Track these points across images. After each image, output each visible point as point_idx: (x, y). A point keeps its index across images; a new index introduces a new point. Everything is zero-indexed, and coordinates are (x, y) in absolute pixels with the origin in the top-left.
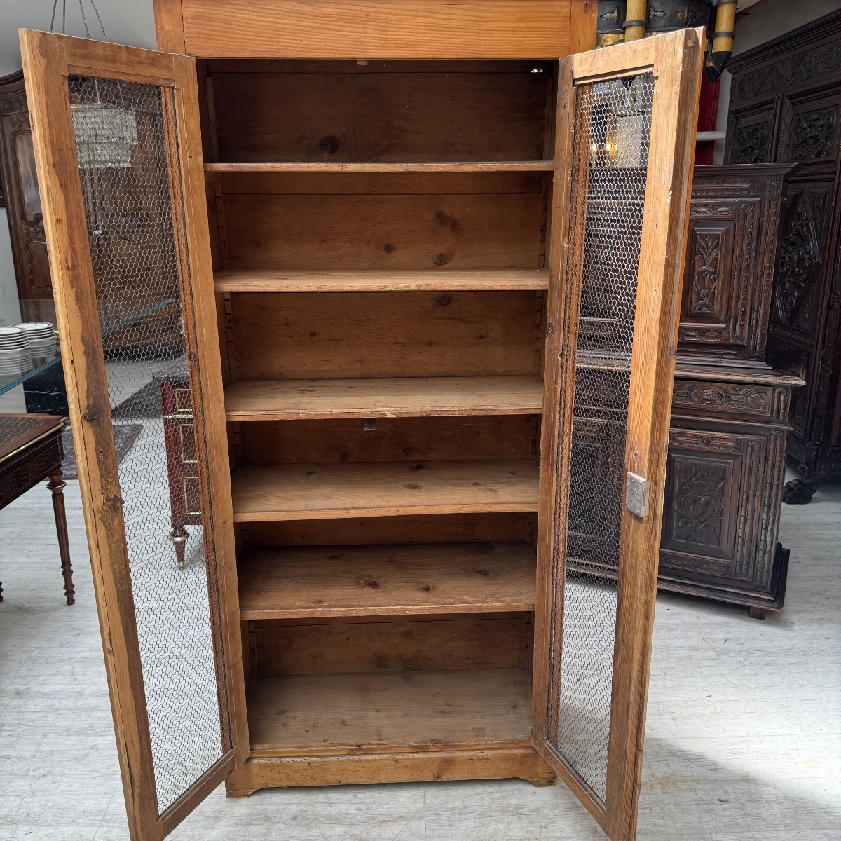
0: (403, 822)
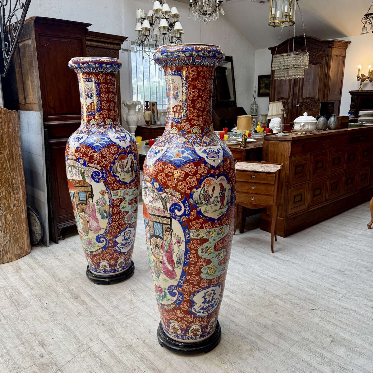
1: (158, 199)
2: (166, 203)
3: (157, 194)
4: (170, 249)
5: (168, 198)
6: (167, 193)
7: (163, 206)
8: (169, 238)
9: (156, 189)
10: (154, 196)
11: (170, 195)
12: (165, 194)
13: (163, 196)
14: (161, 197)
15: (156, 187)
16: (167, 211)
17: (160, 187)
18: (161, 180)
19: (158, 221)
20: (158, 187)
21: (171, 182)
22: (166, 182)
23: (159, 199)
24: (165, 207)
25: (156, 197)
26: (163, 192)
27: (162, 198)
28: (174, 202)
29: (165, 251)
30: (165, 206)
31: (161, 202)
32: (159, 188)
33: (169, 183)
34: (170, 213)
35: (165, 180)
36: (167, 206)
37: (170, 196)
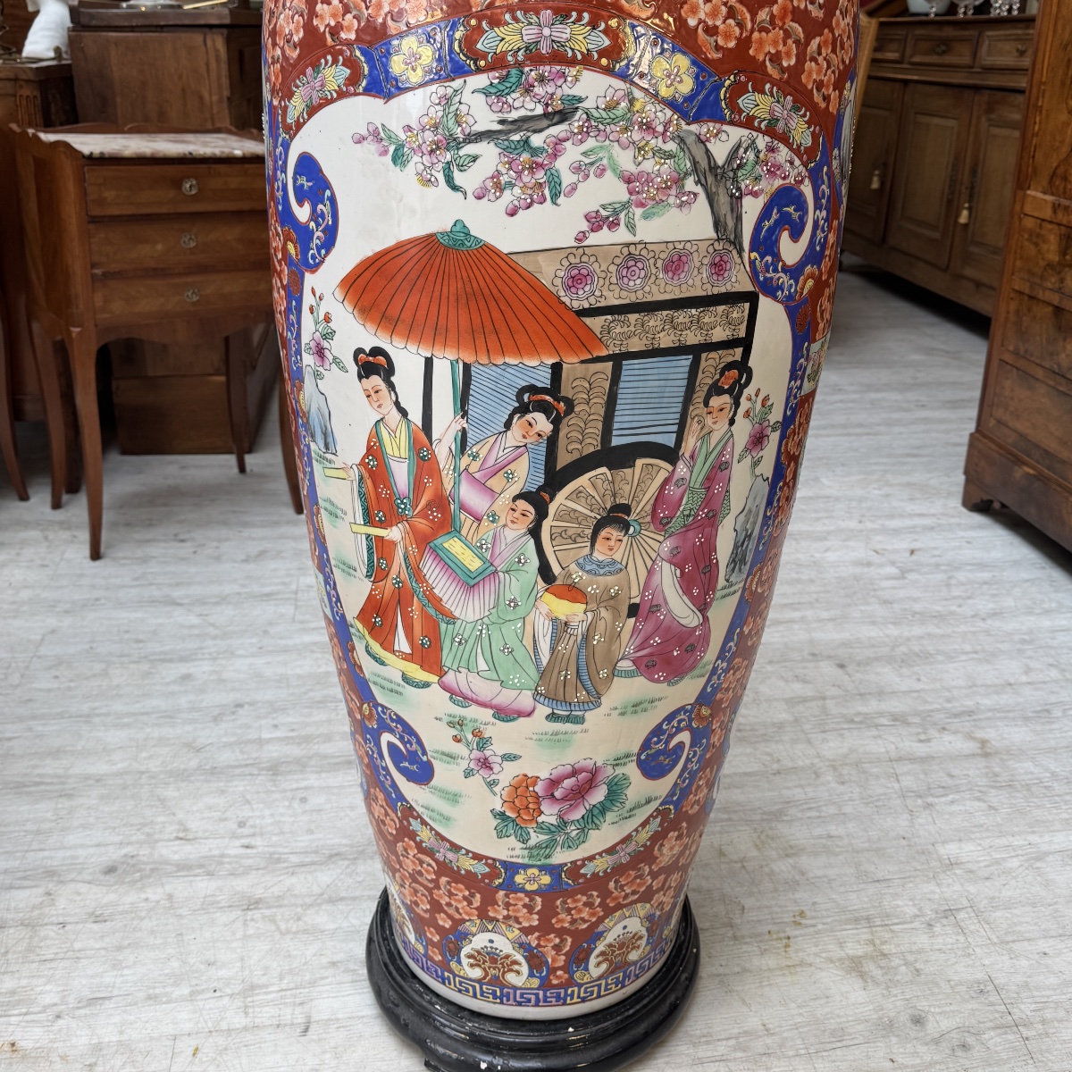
1: (679, 181)
2: (736, 201)
3: (671, 146)
4: (707, 501)
5: (751, 155)
6: (749, 123)
7: (717, 224)
8: (720, 428)
9: (671, 104)
10: (649, 166)
11: (764, 133)
12: (736, 134)
13: (720, 151)
14: (704, 164)
15: (664, 92)
16: (740, 252)
17: (699, 85)
18: (711, 31)
19: (666, 341)
20: (687, 86)
21: (775, 43)
22: (744, 43)
23: (690, 184)
24: (726, 230)
25: (667, 168)
26: (722, 120)
27: (713, 168)
28: (778, 183)
29: (676, 523)
30: (730, 223)
31: (702, 197)
32: (689, 98)
33: (764, 46)
34: (752, 263)
35: (741, 25)
36: (739, 219)
37: (762, 142)
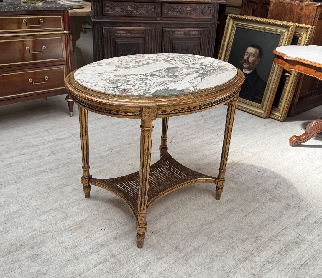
0: (164, 216)
